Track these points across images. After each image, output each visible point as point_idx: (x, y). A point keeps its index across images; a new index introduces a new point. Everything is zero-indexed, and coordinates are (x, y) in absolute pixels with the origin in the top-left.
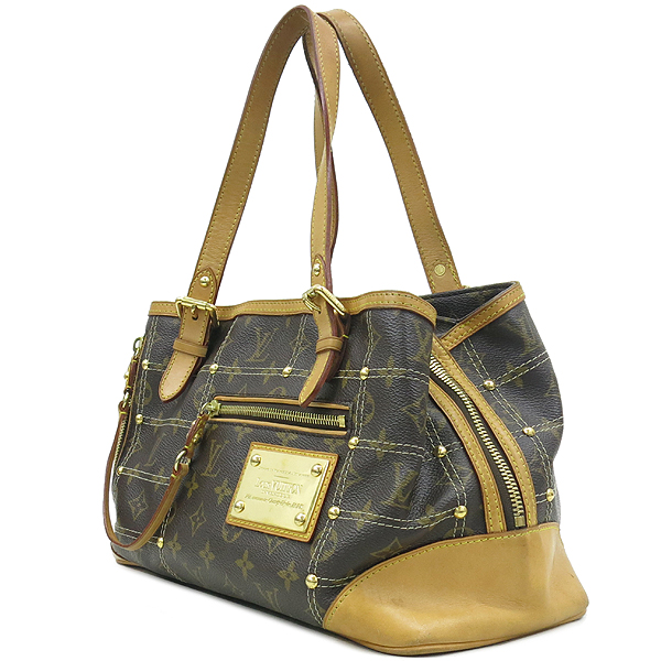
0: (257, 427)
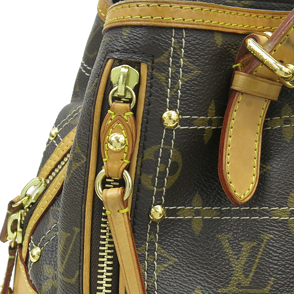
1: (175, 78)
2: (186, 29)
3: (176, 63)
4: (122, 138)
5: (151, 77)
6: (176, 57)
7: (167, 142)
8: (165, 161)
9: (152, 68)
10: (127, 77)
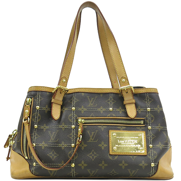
0: (108, 126)
1: (38, 100)
2: (40, 91)
3: (38, 97)
4: (28, 111)
5: (34, 100)
6: (39, 96)
7: (37, 112)
8: (37, 116)
9: (34, 99)
10: (30, 100)
